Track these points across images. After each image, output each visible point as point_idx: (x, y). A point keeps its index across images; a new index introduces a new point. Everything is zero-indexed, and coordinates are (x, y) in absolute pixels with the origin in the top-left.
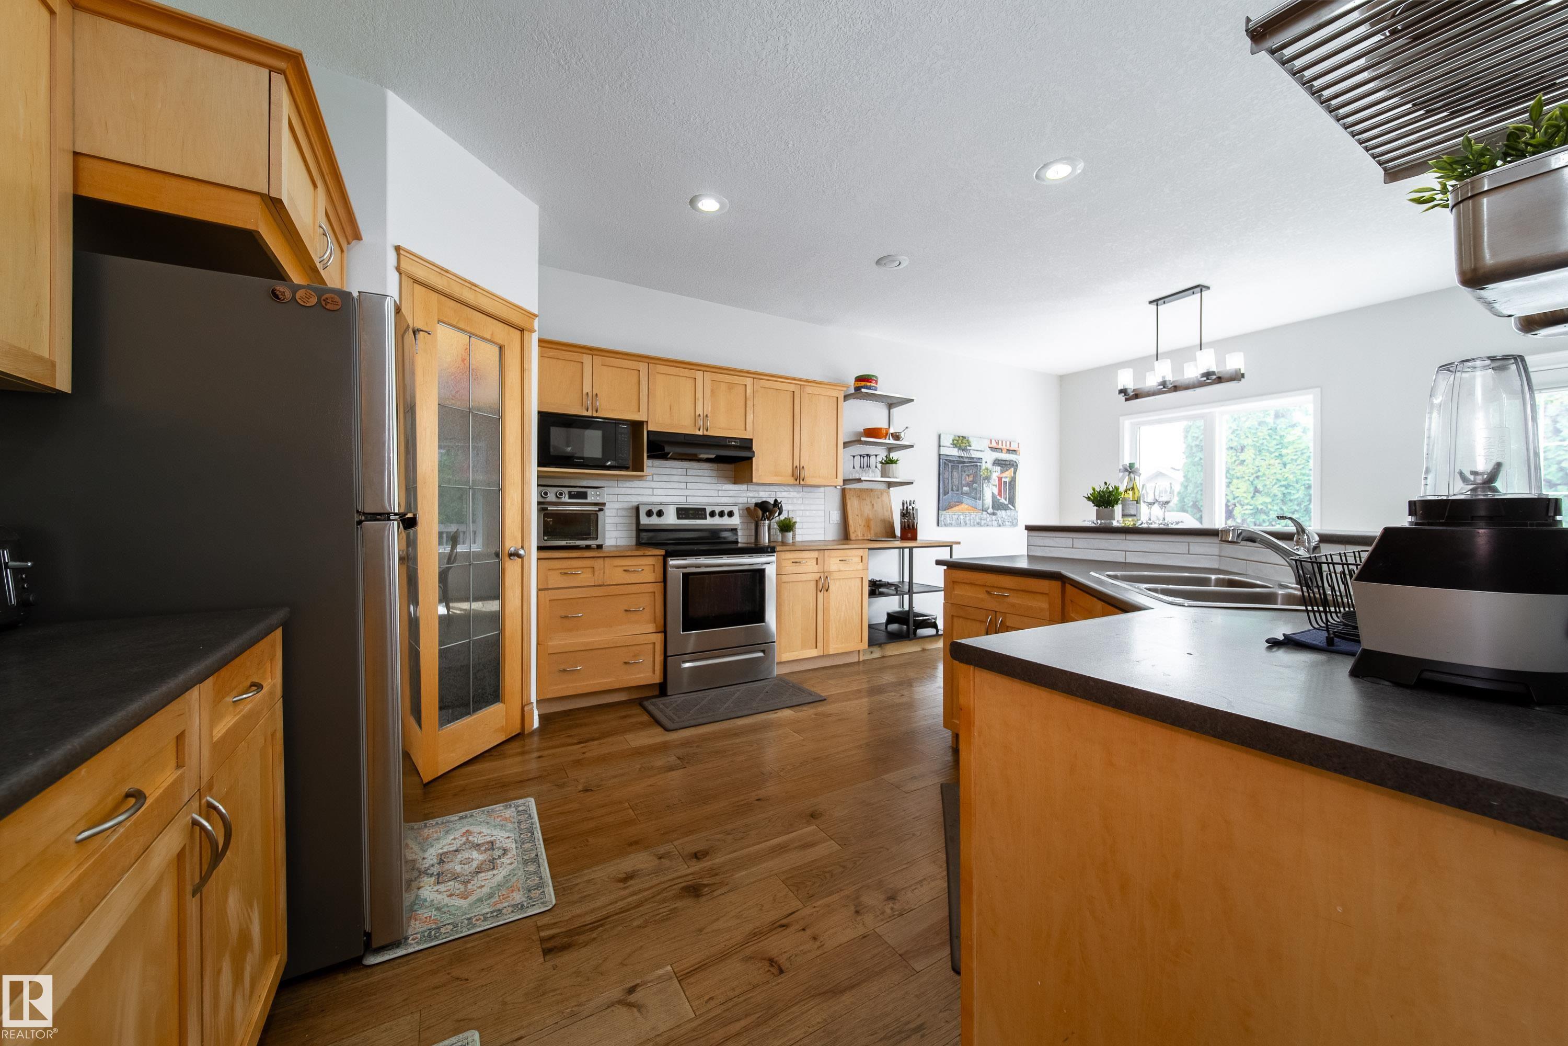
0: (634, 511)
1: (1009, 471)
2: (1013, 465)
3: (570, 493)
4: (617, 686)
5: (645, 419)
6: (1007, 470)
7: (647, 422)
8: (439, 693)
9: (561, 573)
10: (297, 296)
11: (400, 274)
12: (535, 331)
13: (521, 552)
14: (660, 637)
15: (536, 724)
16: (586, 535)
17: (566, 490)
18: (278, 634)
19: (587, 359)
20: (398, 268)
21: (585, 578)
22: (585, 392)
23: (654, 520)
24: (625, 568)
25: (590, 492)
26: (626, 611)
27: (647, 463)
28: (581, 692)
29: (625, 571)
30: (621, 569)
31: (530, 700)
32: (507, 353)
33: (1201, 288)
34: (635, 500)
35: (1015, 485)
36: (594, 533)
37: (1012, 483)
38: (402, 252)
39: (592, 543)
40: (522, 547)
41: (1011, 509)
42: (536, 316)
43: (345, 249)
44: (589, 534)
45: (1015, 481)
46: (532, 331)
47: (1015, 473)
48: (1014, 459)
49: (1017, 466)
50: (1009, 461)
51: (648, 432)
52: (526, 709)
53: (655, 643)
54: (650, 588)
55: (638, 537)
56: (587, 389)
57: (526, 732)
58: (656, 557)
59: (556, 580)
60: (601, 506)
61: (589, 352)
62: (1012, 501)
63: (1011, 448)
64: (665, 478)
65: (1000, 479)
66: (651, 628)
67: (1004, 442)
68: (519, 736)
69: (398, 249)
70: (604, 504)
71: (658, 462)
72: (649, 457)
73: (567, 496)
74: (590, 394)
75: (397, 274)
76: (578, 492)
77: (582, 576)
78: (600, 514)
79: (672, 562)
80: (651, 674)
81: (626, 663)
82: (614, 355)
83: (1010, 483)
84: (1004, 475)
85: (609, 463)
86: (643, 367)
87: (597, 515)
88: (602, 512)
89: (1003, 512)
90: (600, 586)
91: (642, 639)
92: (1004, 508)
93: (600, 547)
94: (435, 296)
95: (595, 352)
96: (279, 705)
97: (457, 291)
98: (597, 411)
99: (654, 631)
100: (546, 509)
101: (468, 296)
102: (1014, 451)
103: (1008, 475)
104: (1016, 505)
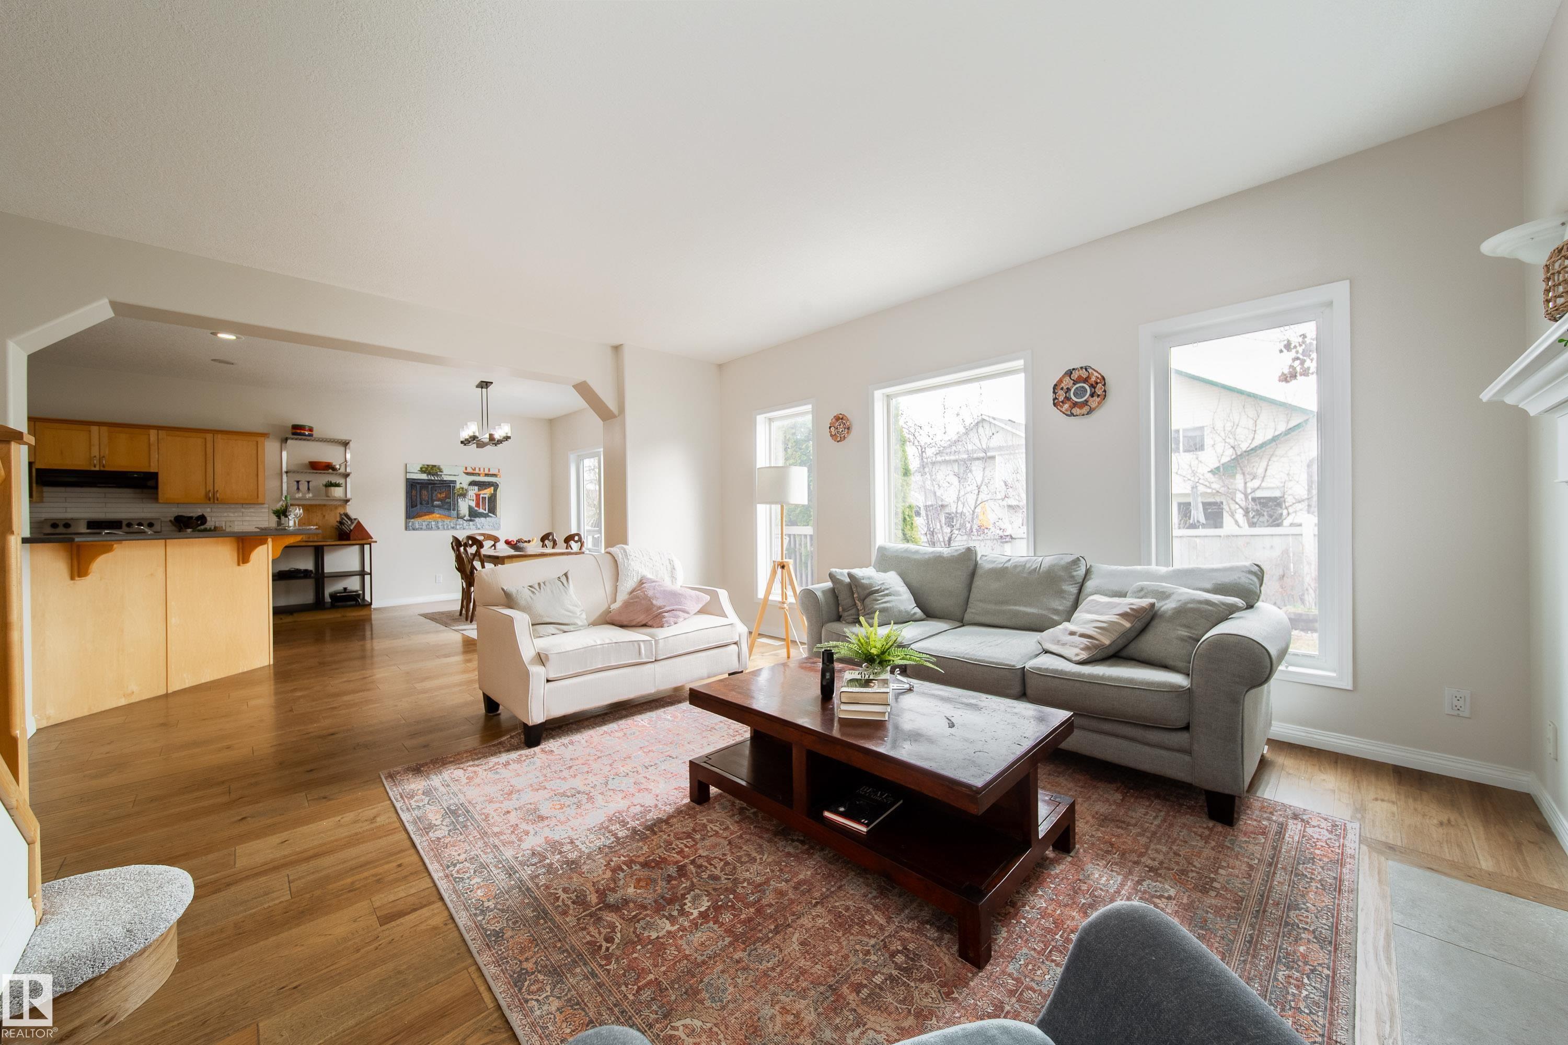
1: (489, 490)
2: (493, 485)
6: (486, 489)
35: (495, 499)
37: (492, 498)
41: (491, 516)
45: (495, 497)
47: (496, 492)
48: (494, 482)
49: (498, 486)
50: (489, 483)
51: (36, 469)
62: (492, 510)
63: (491, 473)
65: (478, 496)
67: (482, 469)
83: (490, 498)
84: (482, 493)
89: (482, 518)
102: (494, 475)
103: (487, 492)
104: (498, 514)
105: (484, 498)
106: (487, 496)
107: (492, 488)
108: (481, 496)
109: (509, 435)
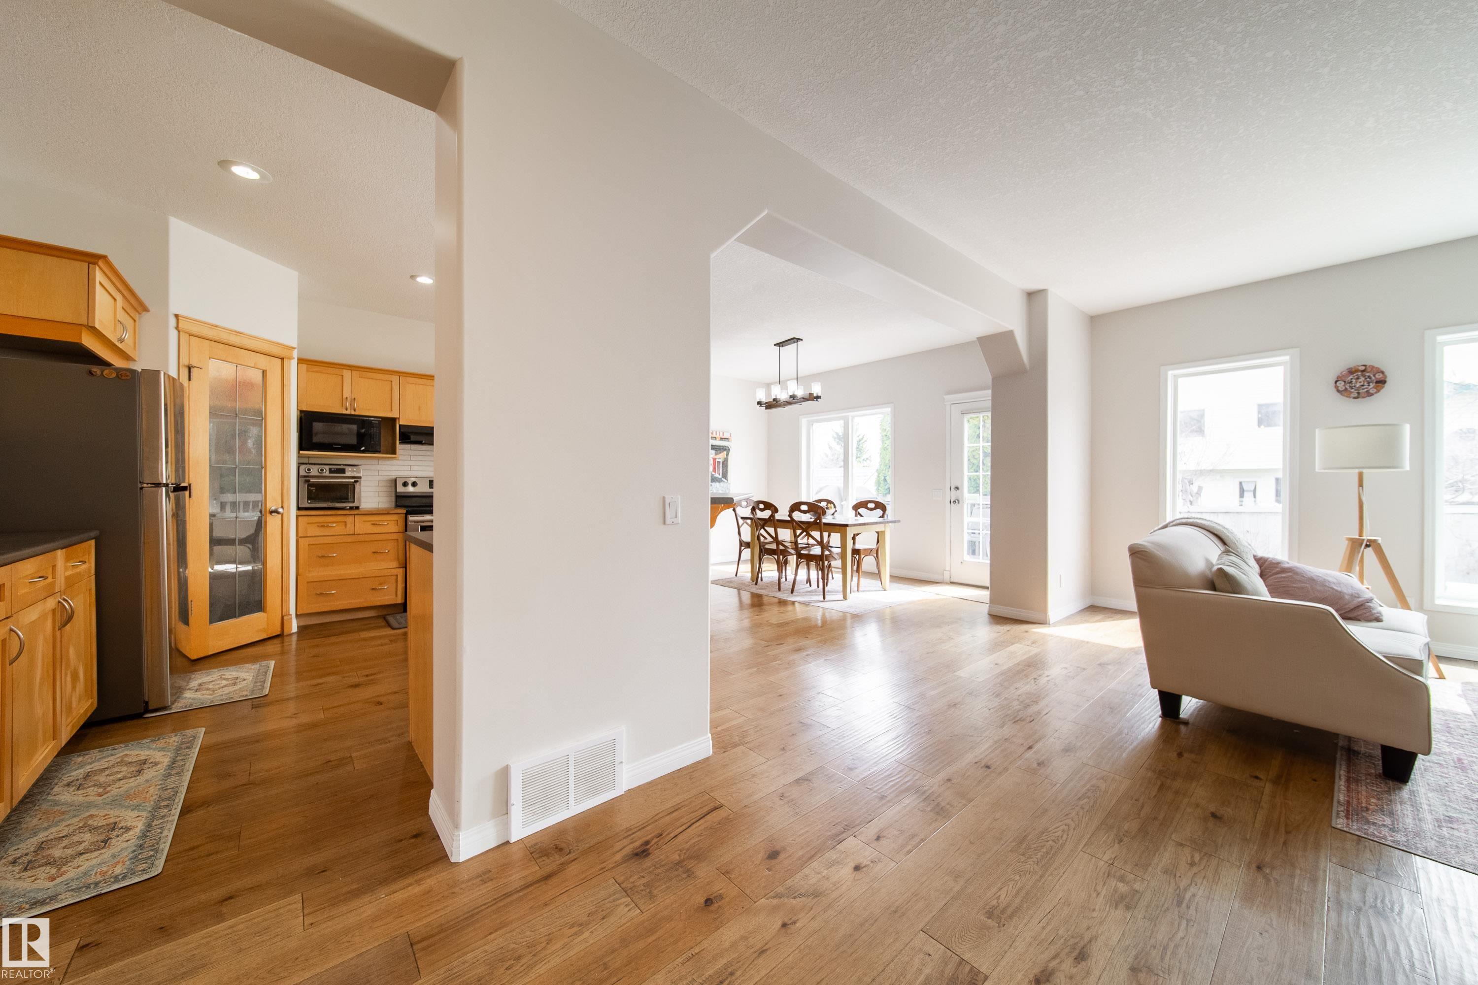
0: (394, 482)
1: (722, 454)
2: (726, 449)
3: (330, 469)
4: (366, 605)
5: (396, 416)
6: (720, 453)
7: (399, 418)
8: (210, 602)
9: (318, 526)
10: (104, 374)
11: (179, 332)
12: (294, 358)
13: (281, 510)
14: (400, 572)
15: (295, 629)
16: (345, 499)
17: (327, 467)
18: (93, 542)
19: (347, 374)
20: (177, 328)
21: (338, 529)
22: (345, 396)
23: (410, 489)
24: (373, 523)
25: (348, 469)
26: (374, 552)
27: (399, 446)
28: (334, 609)
29: (372, 524)
30: (369, 523)
31: (289, 612)
32: (269, 375)
33: (796, 340)
34: (394, 475)
35: (727, 464)
36: (352, 498)
37: (725, 463)
38: (180, 318)
39: (348, 505)
40: (282, 507)
41: (724, 482)
42: (294, 348)
43: (137, 319)
44: (348, 499)
45: (727, 461)
46: (291, 358)
47: (727, 455)
48: (727, 445)
49: (729, 450)
50: (723, 446)
51: (400, 426)
52: (285, 618)
53: (397, 575)
54: (395, 536)
55: (396, 501)
56: (347, 393)
57: (285, 634)
58: (399, 515)
59: (314, 531)
60: (357, 479)
61: (348, 368)
62: (725, 475)
63: (724, 437)
64: (420, 458)
65: (714, 460)
66: (395, 564)
67: (718, 433)
68: (280, 636)
69: (177, 316)
70: (360, 478)
71: (407, 446)
72: (400, 443)
73: (328, 472)
74: (349, 399)
75: (176, 332)
76: (337, 469)
77: (336, 528)
78: (357, 486)
79: (411, 518)
80: (394, 597)
81: (373, 589)
82: (370, 371)
83: (723, 463)
84: (717, 457)
85: (363, 448)
86: (395, 379)
87: (354, 486)
88: (358, 483)
89: (717, 484)
90: (352, 534)
91: (386, 572)
92: (719, 481)
93: (357, 508)
94: (206, 342)
95: (353, 368)
96: (93, 578)
97: (225, 337)
98: (355, 410)
99: (397, 566)
100: (309, 481)
101: (234, 340)
102: (727, 439)
103: (721, 457)
104: (729, 478)
105: (719, 462)
106: (721, 460)
107: (725, 452)
108: (717, 460)
109: (819, 395)
